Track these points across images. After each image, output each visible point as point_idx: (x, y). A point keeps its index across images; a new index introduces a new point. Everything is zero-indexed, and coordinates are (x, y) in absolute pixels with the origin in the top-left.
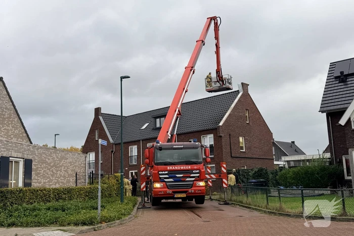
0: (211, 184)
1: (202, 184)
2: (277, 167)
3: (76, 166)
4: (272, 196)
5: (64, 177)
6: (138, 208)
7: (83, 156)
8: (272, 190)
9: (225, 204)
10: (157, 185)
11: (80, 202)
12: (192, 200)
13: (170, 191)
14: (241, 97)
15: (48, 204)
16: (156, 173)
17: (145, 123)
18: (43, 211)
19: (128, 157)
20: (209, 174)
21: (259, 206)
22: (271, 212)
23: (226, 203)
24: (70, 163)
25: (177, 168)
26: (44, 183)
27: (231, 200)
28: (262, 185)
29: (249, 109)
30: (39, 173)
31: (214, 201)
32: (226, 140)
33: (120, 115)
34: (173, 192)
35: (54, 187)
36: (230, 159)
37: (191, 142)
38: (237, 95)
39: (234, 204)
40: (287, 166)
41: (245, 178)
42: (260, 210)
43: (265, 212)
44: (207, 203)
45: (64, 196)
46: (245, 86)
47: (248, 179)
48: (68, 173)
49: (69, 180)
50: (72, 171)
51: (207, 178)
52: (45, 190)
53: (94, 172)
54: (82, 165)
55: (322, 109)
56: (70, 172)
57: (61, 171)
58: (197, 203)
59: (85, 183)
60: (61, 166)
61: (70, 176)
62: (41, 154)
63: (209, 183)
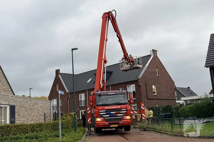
0: (134, 118)
1: (128, 117)
2: (179, 105)
3: (44, 109)
4: (176, 124)
5: (37, 116)
6: (86, 135)
7: (49, 102)
8: (175, 120)
9: (144, 130)
10: (99, 120)
11: (48, 132)
12: (122, 129)
13: (107, 123)
14: (152, 59)
15: (27, 135)
16: (97, 112)
17: (89, 79)
18: (24, 139)
19: (79, 102)
21: (167, 131)
22: (175, 135)
23: (145, 130)
24: (40, 107)
25: (111, 107)
26: (24, 121)
27: (148, 128)
28: (169, 117)
29: (158, 66)
30: (20, 115)
31: (137, 129)
32: (144, 88)
33: (72, 74)
34: (109, 124)
35: (30, 123)
36: (146, 100)
37: (120, 90)
38: (150, 58)
39: (150, 130)
40: (185, 104)
41: (157, 113)
42: (167, 134)
43: (171, 135)
44: (132, 130)
45: (37, 129)
46: (154, 51)
47: (159, 113)
48: (39, 113)
49: (40, 118)
50: (42, 112)
51: (131, 114)
52: (24, 125)
53: (56, 112)
54: (49, 108)
55: (207, 65)
56: (40, 113)
57: (34, 113)
58: (125, 130)
59: (51, 119)
60: (34, 109)
61: (41, 115)
62: (21, 102)
63: (133, 117)
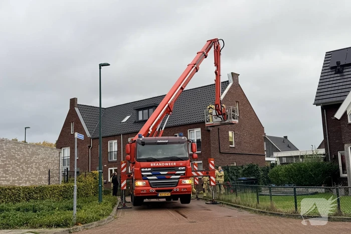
0: (197, 182)
1: (187, 182)
2: (269, 165)
3: (49, 163)
4: (263, 195)
5: (36, 174)
6: (118, 209)
7: (57, 151)
8: (262, 188)
9: (213, 204)
10: (140, 183)
11: (54, 202)
12: (177, 200)
13: (153, 190)
14: (231, 88)
15: (18, 205)
16: (137, 170)
17: (126, 116)
18: (13, 212)
19: (107, 153)
20: (196, 171)
21: (248, 205)
22: (261, 212)
23: (214, 203)
24: (42, 159)
25: (161, 164)
26: (14, 181)
27: (219, 199)
28: (252, 183)
29: (239, 101)
30: (8, 170)
31: (201, 201)
32: (215, 134)
33: (99, 106)
34: (157, 191)
35: (24, 185)
36: (218, 155)
37: (176, 136)
38: (227, 86)
39: (222, 203)
40: (278, 163)
41: (235, 175)
42: (250, 210)
43: (255, 211)
44: (193, 203)
45: (35, 196)
46: (235, 76)
47: (237, 176)
48: (39, 170)
49: (41, 178)
50: (44, 168)
52: (14, 189)
53: (69, 170)
54: (56, 162)
55: (317, 102)
56: (42, 169)
57: (32, 168)
58: (182, 202)
59: (59, 181)
60: (32, 163)
61: (43, 173)
62: (9, 149)
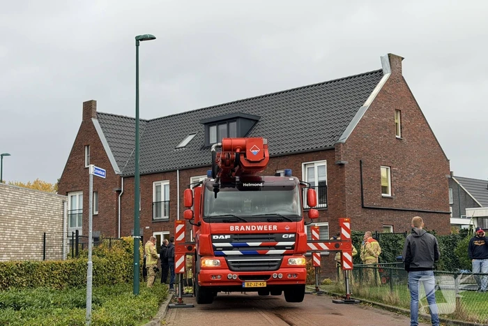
0: (318, 262)
1: (299, 261)
2: (458, 231)
3: (43, 220)
5: (20, 241)
6: (169, 307)
7: (59, 199)
9: (346, 302)
10: (209, 262)
11: (52, 292)
12: (280, 294)
13: (234, 276)
14: (386, 84)
16: (206, 238)
17: (186, 136)
19: (150, 205)
20: (315, 242)
23: (348, 301)
24: (32, 212)
25: (249, 228)
27: (358, 295)
29: (401, 108)
31: (324, 296)
32: (353, 172)
33: (134, 117)
34: (240, 277)
36: (359, 212)
37: (279, 175)
38: (379, 80)
39: (365, 302)
41: (390, 251)
44: (308, 301)
45: (18, 279)
46: (394, 60)
47: (394, 252)
48: (26, 233)
49: (30, 247)
50: (35, 229)
51: (310, 250)
53: (80, 233)
54: (57, 218)
57: (13, 230)
58: (288, 299)
59: (62, 253)
60: (14, 219)
61: (32, 239)
63: (315, 259)
